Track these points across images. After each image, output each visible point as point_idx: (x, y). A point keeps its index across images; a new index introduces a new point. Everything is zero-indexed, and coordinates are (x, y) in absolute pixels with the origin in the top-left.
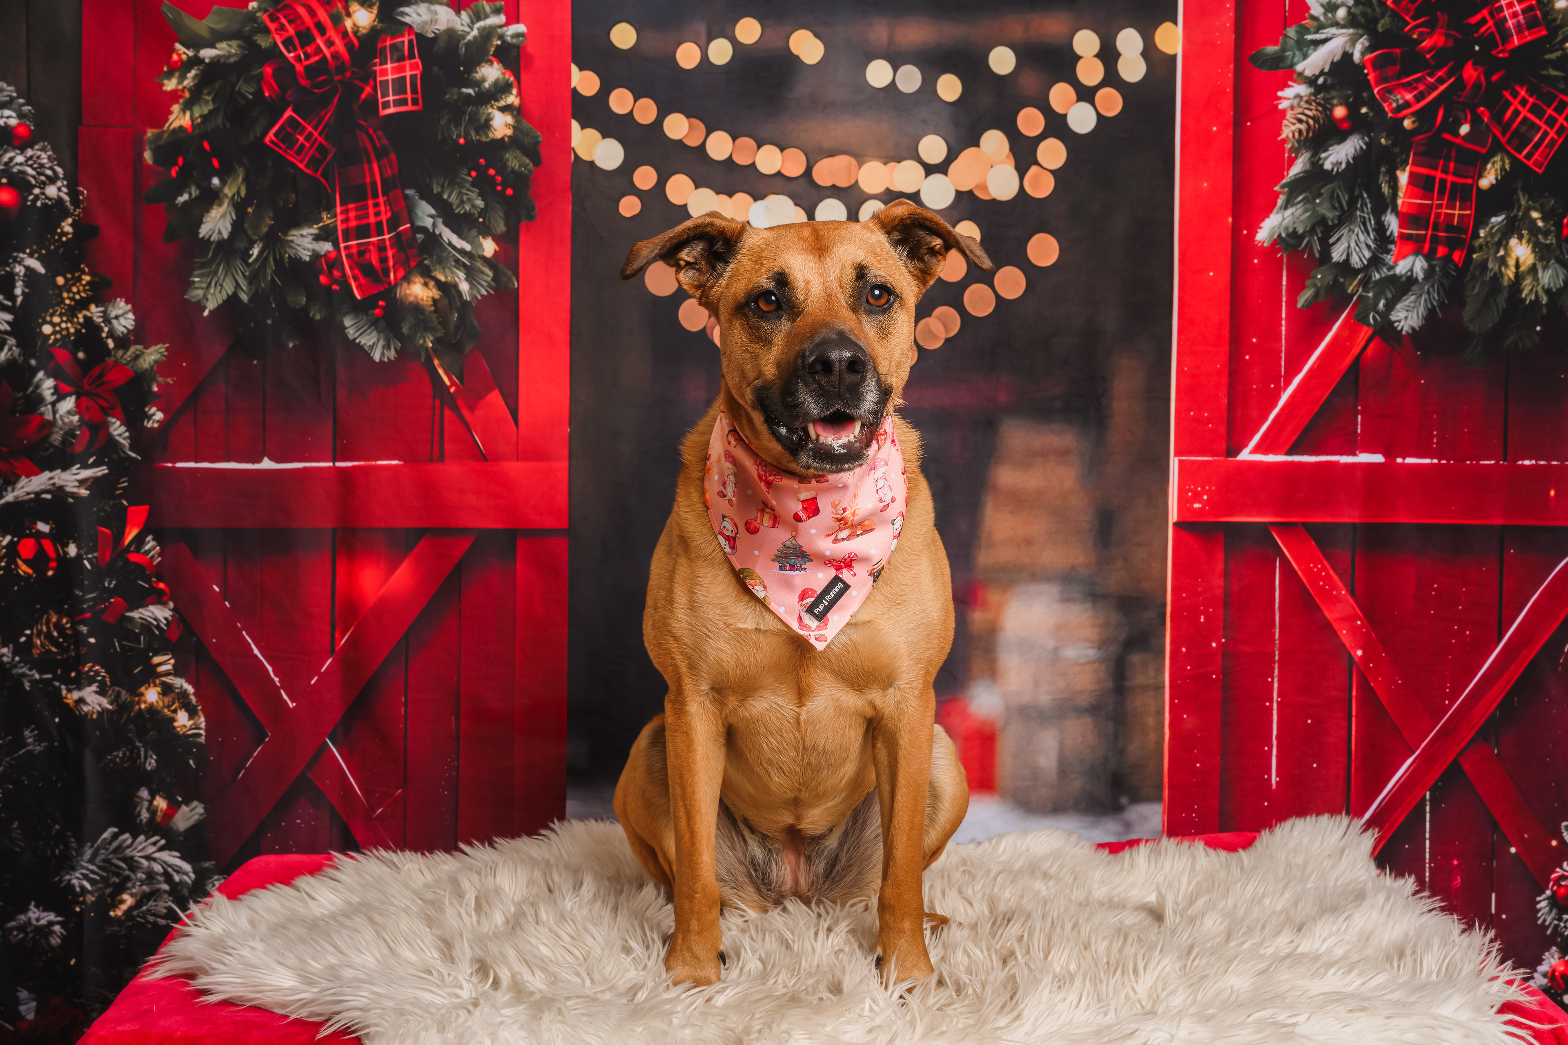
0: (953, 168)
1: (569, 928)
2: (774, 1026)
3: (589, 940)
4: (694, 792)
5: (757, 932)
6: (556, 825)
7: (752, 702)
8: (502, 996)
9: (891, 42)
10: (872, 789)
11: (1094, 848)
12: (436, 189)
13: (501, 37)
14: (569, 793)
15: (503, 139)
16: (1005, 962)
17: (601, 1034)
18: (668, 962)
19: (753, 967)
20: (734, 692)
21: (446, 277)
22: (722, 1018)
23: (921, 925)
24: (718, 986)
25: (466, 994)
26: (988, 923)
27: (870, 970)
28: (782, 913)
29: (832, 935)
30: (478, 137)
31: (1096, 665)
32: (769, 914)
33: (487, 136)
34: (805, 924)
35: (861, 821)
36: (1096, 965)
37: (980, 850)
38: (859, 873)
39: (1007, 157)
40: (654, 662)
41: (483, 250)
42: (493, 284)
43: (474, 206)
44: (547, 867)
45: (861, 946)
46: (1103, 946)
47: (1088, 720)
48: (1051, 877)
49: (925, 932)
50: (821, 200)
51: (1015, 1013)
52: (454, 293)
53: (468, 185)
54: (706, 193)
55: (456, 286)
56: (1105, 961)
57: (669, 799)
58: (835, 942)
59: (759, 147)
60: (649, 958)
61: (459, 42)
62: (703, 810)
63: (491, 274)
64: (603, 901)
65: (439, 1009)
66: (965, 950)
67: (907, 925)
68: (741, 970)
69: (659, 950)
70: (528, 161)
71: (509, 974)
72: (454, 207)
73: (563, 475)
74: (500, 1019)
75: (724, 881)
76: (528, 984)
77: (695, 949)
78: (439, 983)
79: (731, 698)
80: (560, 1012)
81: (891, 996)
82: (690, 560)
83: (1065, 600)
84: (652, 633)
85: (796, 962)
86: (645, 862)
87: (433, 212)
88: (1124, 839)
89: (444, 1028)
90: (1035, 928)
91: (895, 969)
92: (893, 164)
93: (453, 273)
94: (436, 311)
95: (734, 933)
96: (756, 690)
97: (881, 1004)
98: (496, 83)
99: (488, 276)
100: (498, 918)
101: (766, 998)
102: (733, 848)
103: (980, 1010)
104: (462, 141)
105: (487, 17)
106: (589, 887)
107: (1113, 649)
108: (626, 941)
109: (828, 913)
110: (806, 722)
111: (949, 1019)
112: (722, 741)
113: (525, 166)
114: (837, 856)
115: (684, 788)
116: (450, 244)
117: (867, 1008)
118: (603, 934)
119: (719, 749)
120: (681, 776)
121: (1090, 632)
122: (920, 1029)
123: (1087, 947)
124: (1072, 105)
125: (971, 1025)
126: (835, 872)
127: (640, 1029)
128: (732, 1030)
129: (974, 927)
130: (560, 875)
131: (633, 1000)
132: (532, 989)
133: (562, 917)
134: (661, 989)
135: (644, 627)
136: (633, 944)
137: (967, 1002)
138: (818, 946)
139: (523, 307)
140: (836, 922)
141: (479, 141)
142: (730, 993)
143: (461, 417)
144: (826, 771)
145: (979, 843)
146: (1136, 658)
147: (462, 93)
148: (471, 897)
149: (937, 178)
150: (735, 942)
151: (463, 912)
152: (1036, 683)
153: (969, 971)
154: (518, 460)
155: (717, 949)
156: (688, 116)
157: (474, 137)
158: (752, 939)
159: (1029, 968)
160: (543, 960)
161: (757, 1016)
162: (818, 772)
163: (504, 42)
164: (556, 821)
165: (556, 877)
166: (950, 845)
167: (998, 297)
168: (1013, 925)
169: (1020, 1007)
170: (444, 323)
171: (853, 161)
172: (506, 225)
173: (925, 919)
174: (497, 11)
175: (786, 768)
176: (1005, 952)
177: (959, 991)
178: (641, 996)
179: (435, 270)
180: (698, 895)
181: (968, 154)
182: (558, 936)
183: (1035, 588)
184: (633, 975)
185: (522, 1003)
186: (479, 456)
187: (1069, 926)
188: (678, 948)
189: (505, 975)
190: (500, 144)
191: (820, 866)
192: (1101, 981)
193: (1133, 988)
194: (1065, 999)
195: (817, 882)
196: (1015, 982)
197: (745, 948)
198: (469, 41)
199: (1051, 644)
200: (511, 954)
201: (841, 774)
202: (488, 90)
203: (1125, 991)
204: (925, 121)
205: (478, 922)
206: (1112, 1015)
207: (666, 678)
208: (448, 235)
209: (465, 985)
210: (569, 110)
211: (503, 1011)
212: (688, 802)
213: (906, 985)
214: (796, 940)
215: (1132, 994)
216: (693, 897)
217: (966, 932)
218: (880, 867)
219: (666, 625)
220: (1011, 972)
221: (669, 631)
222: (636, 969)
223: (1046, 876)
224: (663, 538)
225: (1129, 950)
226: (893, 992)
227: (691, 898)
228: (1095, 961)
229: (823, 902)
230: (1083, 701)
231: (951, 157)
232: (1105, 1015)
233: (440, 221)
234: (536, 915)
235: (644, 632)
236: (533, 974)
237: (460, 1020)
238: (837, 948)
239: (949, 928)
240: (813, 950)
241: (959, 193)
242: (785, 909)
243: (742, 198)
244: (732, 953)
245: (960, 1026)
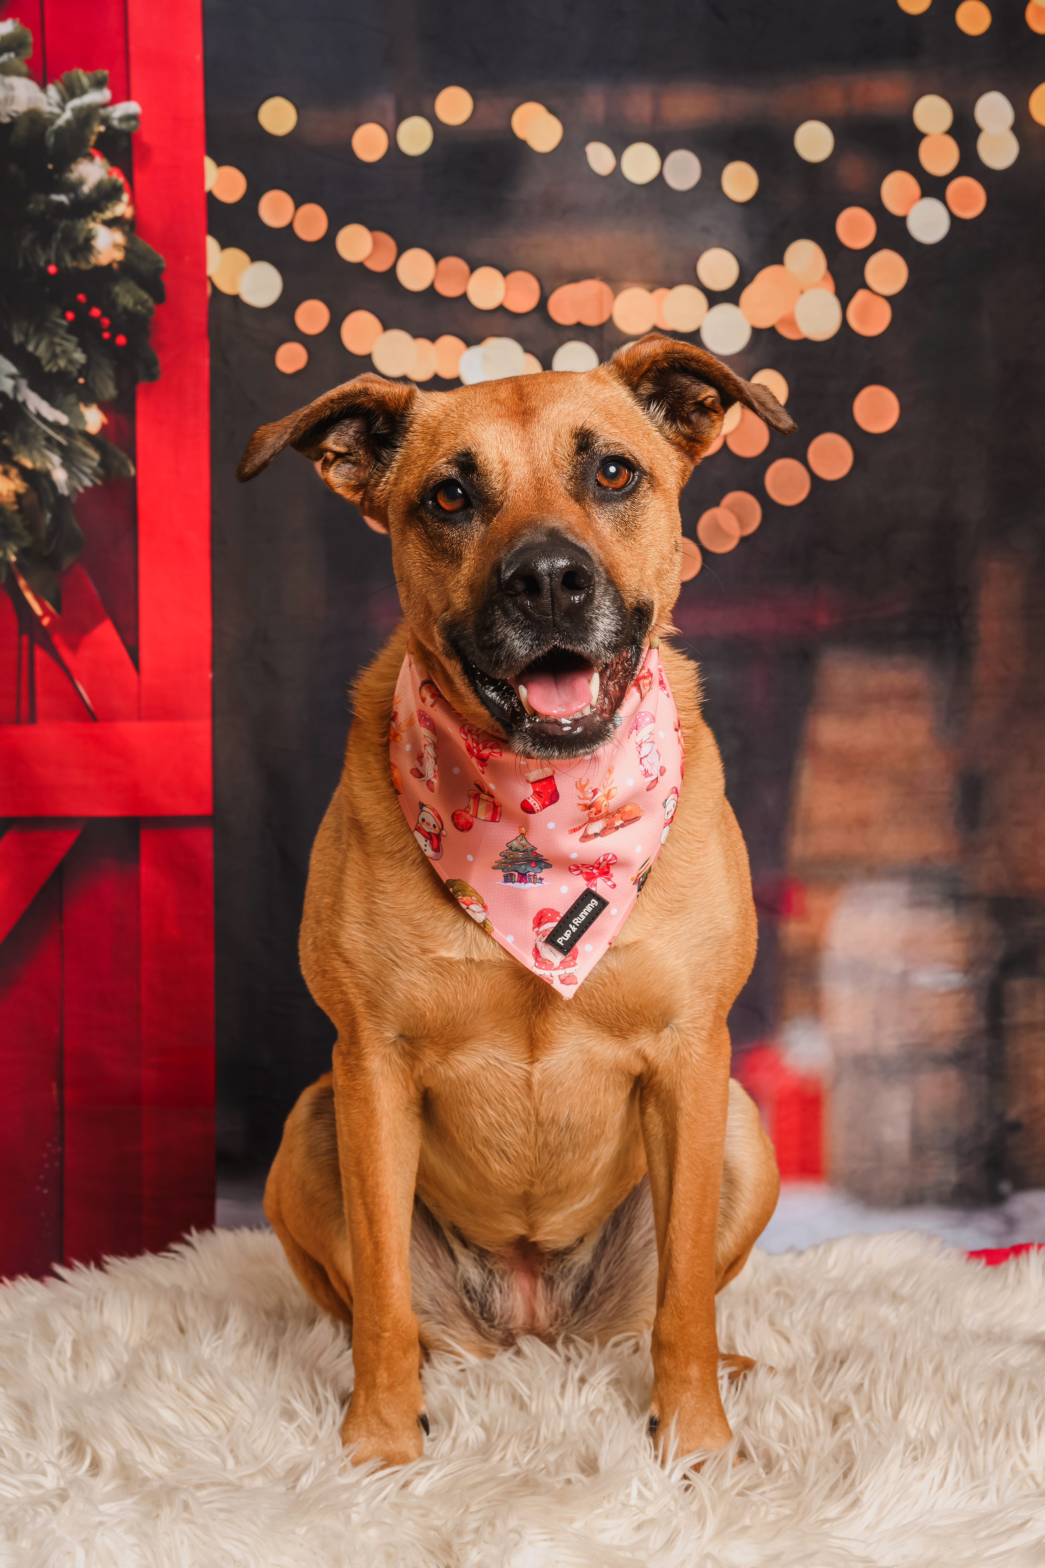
0: (749, 294)
1: (206, 1383)
2: (498, 1523)
3: (234, 1402)
4: (377, 1184)
5: (479, 1384)
6: (194, 1237)
7: (460, 1057)
8: (103, 1485)
9: (656, 117)
10: (640, 1180)
11: (965, 1257)
12: (17, 338)
13: (105, 121)
14: (220, 1189)
15: (110, 266)
16: (835, 1422)
17: (246, 1539)
18: (345, 1434)
19: (472, 1436)
20: (435, 1043)
21: (34, 462)
22: (423, 1511)
23: (714, 1372)
24: (418, 1465)
25: (50, 1482)
26: (811, 1365)
27: (640, 1440)
28: (514, 1358)
29: (586, 1388)
30: (75, 264)
31: (962, 996)
32: (496, 1359)
33: (88, 262)
34: (547, 1373)
35: (625, 1221)
36: (968, 1425)
37: (801, 1263)
38: (624, 1297)
39: (824, 278)
40: (316, 997)
41: (85, 423)
42: (100, 471)
43: (71, 361)
44: (177, 1296)
45: (628, 1404)
46: (977, 1398)
47: (952, 1074)
48: (902, 1300)
49: (720, 1382)
50: (561, 343)
51: (851, 1498)
52: (46, 484)
53: (62, 332)
54: (399, 336)
55: (47, 475)
56: (981, 1418)
57: (340, 1195)
58: (591, 1398)
59: (472, 270)
60: (321, 1427)
61: (45, 128)
62: (392, 1211)
63: (96, 456)
64: (257, 1345)
65: (8, 1505)
66: (778, 1406)
67: (694, 1371)
68: (455, 1440)
69: (334, 1413)
70: (145, 296)
71: (113, 1451)
72: (44, 362)
73: (204, 739)
74: (98, 1519)
75: (425, 1312)
76: (141, 1467)
77: (384, 1412)
78: (12, 1466)
79: (428, 1052)
80: (186, 1506)
81: (670, 1476)
82: (368, 855)
83: (917, 903)
84: (313, 956)
85: (532, 1429)
86: (312, 1288)
87: (13, 370)
88: (1008, 1243)
89: (16, 1532)
90: (880, 1373)
91: (676, 1436)
92: (661, 292)
93: (44, 456)
94: (20, 511)
95: (444, 1387)
96: (465, 1040)
97: (656, 1487)
98: (99, 187)
99: (92, 459)
100: (105, 1371)
101: (487, 1481)
102: (436, 1266)
103: (799, 1494)
104: (52, 269)
105: (84, 92)
106: (235, 1327)
107: (985, 973)
108: (289, 1402)
109: (580, 1356)
110: (542, 1084)
111: (754, 1508)
112: (416, 1110)
113: (143, 303)
114: (591, 1275)
115: (362, 1180)
116: (39, 416)
117: (634, 1494)
118: (255, 1391)
119: (412, 1121)
120: (359, 1162)
121: (952, 949)
122: (712, 1523)
123: (955, 1399)
124: (913, 202)
125: (786, 1517)
126: (587, 1298)
127: (302, 1531)
128: (437, 1530)
129: (791, 1372)
130: (196, 1309)
131: (294, 1487)
132: (147, 1473)
133: (196, 1368)
134: (335, 1470)
135: (301, 946)
136: (298, 1406)
137: (780, 1482)
138: (566, 1404)
139: (143, 501)
140: (592, 1370)
141: (77, 270)
142: (435, 1475)
143: (59, 660)
144: (570, 1154)
145: (800, 1253)
146: (1018, 985)
147: (52, 202)
148: (65, 1341)
149: (724, 310)
150: (447, 1400)
151: (53, 1363)
152: (878, 1023)
153: (784, 1438)
154: (140, 719)
155: (416, 1411)
156: (371, 228)
157: (70, 263)
158: (472, 1396)
159: (870, 1431)
160: (164, 1431)
161: (473, 1508)
162: (559, 1156)
163: (109, 128)
164: (193, 1231)
165: (190, 1312)
166: (755, 1256)
167: (814, 477)
168: (849, 1369)
169: (858, 1489)
170: (32, 527)
171: (605, 288)
172: (118, 386)
173: (720, 1363)
174: (98, 84)
175: (510, 1152)
176: (836, 1408)
177: (769, 1466)
178: (306, 1481)
179: (18, 453)
180: (387, 1334)
181: (767, 276)
182: (189, 1397)
183: (873, 888)
184: (296, 1449)
185: (132, 1494)
186: (86, 715)
187: (928, 1369)
188: (360, 1411)
189: (107, 1454)
190: (106, 273)
191: (566, 1291)
192: (976, 1449)
193: (1022, 1457)
194: (923, 1476)
195: (564, 1314)
196: (850, 1453)
197: (459, 1410)
198: (60, 128)
199: (897, 967)
200: (118, 1423)
201: (592, 1159)
202: (88, 197)
203: (1011, 1462)
204: (705, 230)
205: (76, 1377)
206: (992, 1497)
207: (334, 1019)
208: (35, 403)
209: (49, 1469)
210: (202, 220)
211: (102, 1508)
212: (369, 1199)
213: (692, 1459)
214: (535, 1396)
215: (1021, 1466)
216: (379, 1336)
217: (779, 1380)
218: (653, 1290)
219: (335, 945)
220: (845, 1438)
221: (339, 954)
222: (303, 1443)
223: (896, 1298)
224: (328, 819)
225: (1017, 1403)
226: (672, 1470)
227: (377, 1338)
228: (967, 1420)
229: (573, 1341)
230: (944, 1047)
231: (744, 279)
232: (983, 1498)
233: (23, 383)
234: (158, 1366)
235: (301, 954)
236: (151, 1452)
237: (40, 1521)
238: (593, 1408)
239: (756, 1375)
240: (560, 1410)
241: (756, 332)
242: (519, 1353)
243: (449, 342)
244: (441, 1417)
245: (771, 1518)
